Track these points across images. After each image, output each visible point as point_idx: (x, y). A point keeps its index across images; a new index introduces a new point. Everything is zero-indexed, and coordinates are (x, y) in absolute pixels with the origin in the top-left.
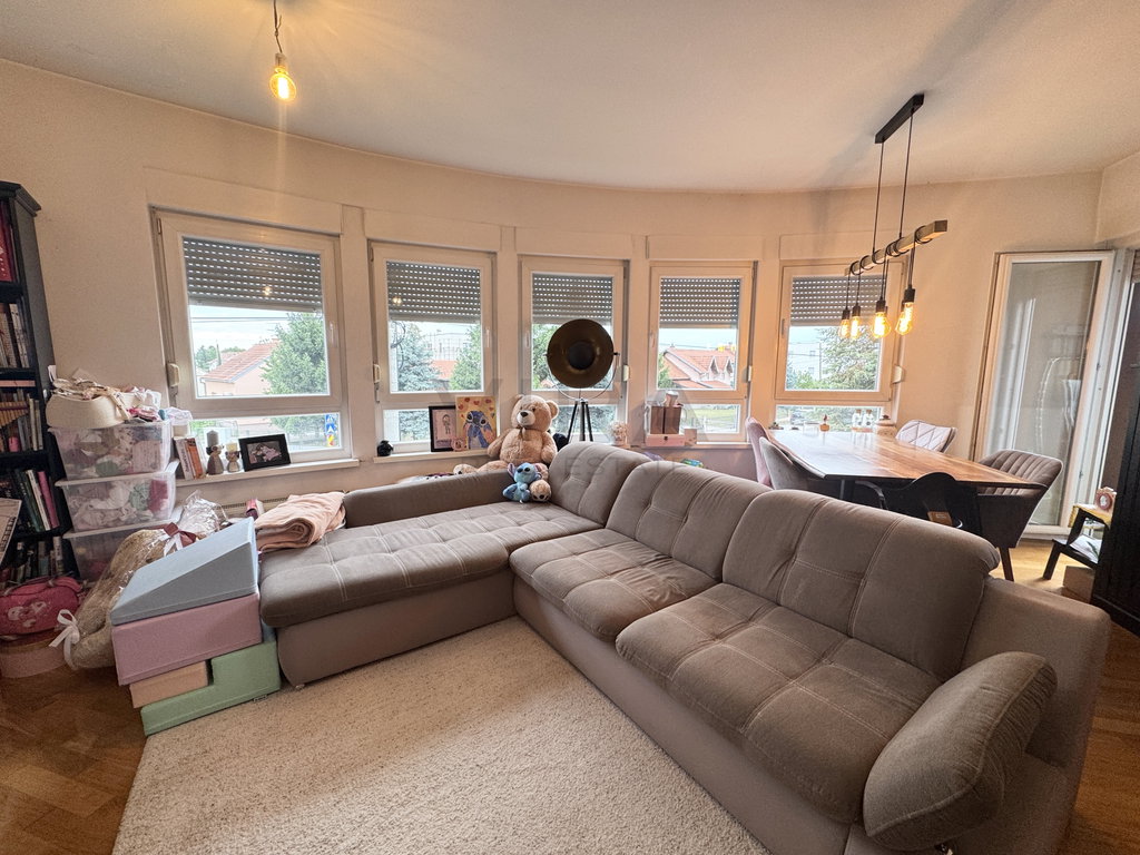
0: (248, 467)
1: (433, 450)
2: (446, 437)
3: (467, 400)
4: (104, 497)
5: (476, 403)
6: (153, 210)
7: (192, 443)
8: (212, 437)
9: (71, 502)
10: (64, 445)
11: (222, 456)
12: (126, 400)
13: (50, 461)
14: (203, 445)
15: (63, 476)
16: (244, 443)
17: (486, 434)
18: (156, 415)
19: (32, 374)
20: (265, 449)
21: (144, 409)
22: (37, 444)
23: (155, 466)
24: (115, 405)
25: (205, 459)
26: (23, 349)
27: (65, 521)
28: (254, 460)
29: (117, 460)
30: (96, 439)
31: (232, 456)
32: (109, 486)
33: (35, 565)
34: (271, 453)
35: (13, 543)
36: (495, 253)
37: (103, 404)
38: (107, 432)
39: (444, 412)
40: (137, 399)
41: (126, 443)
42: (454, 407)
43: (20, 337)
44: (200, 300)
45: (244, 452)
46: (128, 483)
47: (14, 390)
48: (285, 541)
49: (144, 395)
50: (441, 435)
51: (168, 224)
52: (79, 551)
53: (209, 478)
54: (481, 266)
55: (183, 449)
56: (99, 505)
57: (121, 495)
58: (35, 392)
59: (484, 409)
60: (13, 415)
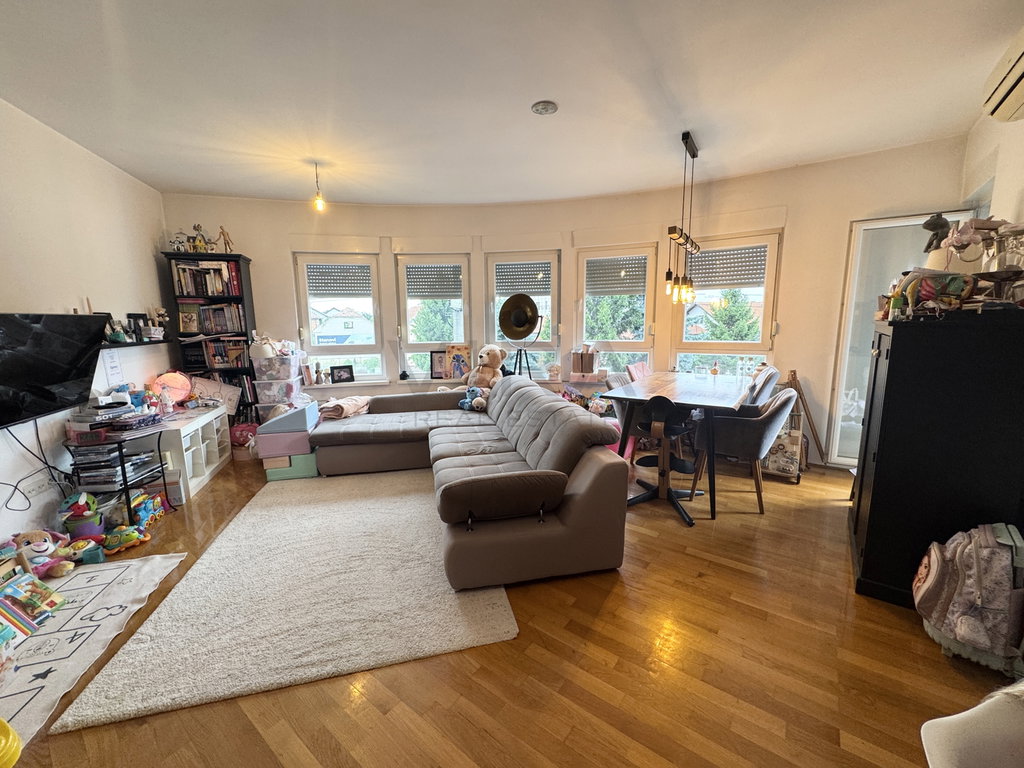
0: (334, 382)
1: (432, 378)
2: (440, 370)
3: (453, 347)
4: (269, 389)
5: (459, 349)
6: (294, 253)
7: (307, 367)
8: (318, 365)
9: (258, 390)
10: (255, 365)
11: (323, 376)
12: (278, 346)
13: (250, 372)
14: (313, 370)
15: (255, 379)
16: (333, 368)
17: (464, 369)
18: (290, 353)
19: (245, 334)
20: (342, 373)
21: (285, 350)
22: (247, 365)
23: (288, 377)
24: (273, 348)
25: (314, 377)
26: (243, 324)
27: (256, 401)
28: (336, 378)
29: (274, 373)
30: (265, 363)
31: (327, 375)
32: (271, 384)
33: (246, 417)
34: (345, 375)
35: (239, 407)
36: (469, 254)
37: (267, 348)
38: (270, 360)
39: (440, 355)
40: (284, 345)
41: (277, 366)
42: (444, 352)
43: (242, 318)
44: (315, 295)
45: (332, 374)
46: (278, 384)
47: (239, 341)
48: (332, 415)
49: (286, 344)
50: (438, 369)
51: (300, 259)
52: (261, 413)
53: (316, 386)
54: (462, 262)
55: (303, 371)
56: (267, 393)
57: (276, 390)
58: (246, 342)
59: (464, 354)
60: (239, 352)
